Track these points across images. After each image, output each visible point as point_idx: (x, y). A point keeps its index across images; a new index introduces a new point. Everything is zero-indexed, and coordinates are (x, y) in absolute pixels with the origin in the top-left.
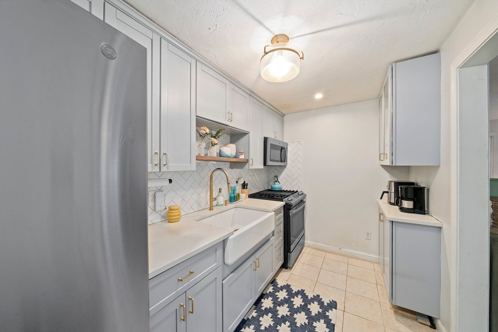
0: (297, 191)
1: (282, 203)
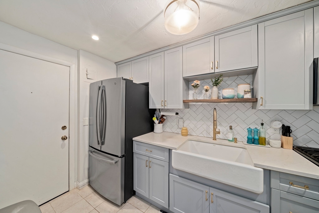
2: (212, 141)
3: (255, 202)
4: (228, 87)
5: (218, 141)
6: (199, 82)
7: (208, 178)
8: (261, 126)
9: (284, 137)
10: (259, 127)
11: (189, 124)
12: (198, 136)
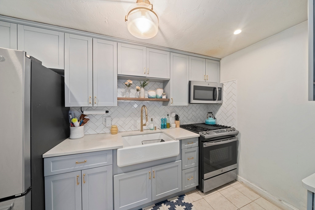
0: (229, 127)
1: (198, 135)
2: (140, 132)
3: (176, 162)
4: (150, 89)
5: (144, 132)
6: (131, 82)
7: (145, 162)
8: (167, 116)
9: (177, 121)
10: (167, 117)
11: (117, 122)
12: (126, 131)
